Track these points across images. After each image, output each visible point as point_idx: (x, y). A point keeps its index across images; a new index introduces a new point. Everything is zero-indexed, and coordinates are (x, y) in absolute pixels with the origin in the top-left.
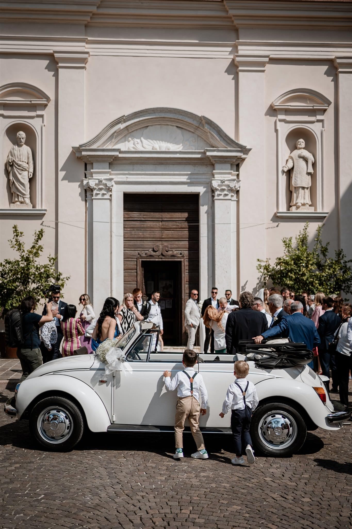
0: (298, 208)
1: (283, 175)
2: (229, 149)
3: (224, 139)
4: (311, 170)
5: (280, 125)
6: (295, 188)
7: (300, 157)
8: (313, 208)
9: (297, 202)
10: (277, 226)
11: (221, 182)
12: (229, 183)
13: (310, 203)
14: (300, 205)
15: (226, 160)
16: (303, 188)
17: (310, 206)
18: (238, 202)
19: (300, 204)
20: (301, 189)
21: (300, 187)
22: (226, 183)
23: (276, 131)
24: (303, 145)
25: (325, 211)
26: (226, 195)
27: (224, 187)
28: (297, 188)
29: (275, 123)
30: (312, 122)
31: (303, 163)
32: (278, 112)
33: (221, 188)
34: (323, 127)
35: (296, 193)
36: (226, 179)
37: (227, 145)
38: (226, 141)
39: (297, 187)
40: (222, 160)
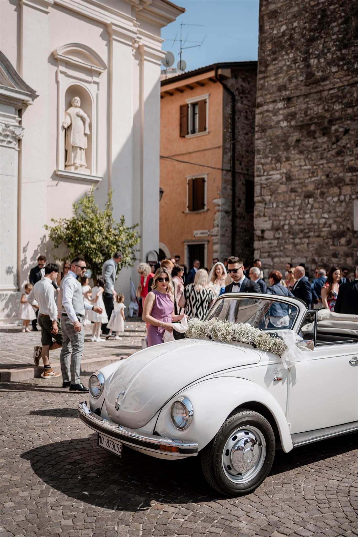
0: (76, 168)
1: (63, 131)
2: (17, 89)
3: (12, 77)
4: (88, 132)
5: (61, 77)
6: (73, 147)
7: (78, 115)
8: (89, 170)
9: (75, 162)
10: (57, 185)
11: (6, 126)
12: (13, 130)
13: (86, 165)
14: (79, 165)
15: (11, 102)
16: (81, 148)
17: (86, 168)
18: (20, 152)
19: (77, 165)
20: (79, 149)
21: (77, 147)
22: (11, 128)
23: (57, 82)
24: (79, 104)
25: (99, 175)
26: (10, 142)
27: (8, 133)
28: (74, 148)
29: (56, 73)
30: (89, 82)
31: (80, 122)
32: (59, 63)
33: (5, 133)
34: (98, 89)
35: (73, 152)
36: (11, 124)
37: (15, 85)
38: (15, 80)
39: (76, 147)
40: (7, 101)
